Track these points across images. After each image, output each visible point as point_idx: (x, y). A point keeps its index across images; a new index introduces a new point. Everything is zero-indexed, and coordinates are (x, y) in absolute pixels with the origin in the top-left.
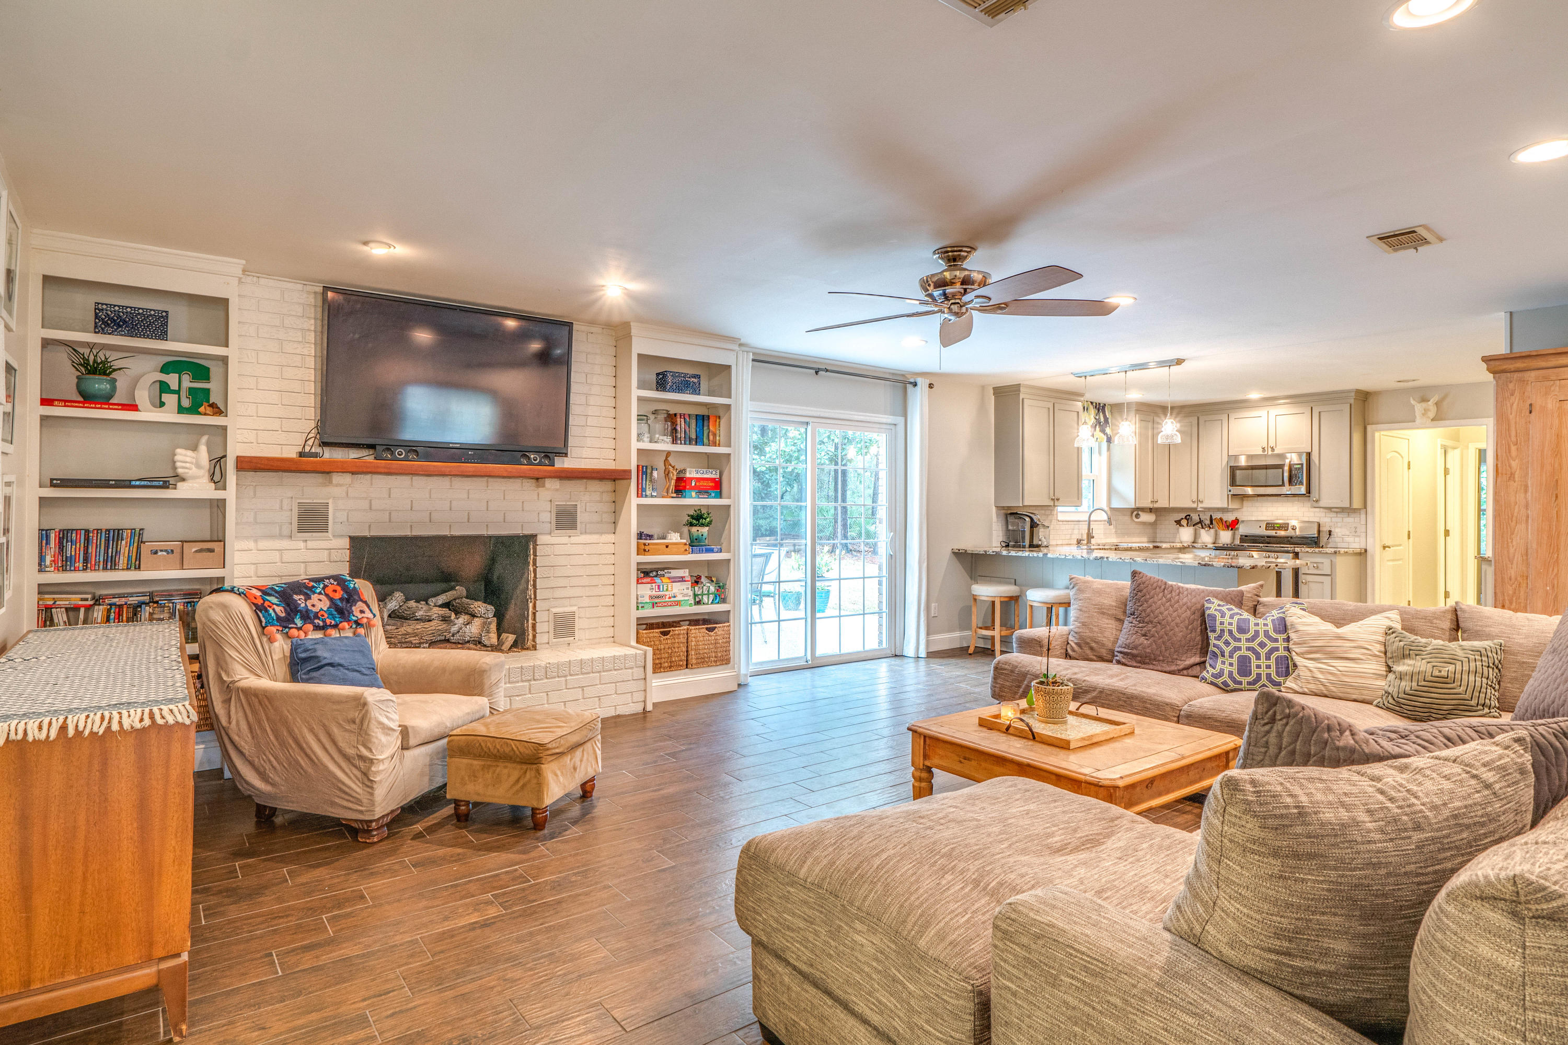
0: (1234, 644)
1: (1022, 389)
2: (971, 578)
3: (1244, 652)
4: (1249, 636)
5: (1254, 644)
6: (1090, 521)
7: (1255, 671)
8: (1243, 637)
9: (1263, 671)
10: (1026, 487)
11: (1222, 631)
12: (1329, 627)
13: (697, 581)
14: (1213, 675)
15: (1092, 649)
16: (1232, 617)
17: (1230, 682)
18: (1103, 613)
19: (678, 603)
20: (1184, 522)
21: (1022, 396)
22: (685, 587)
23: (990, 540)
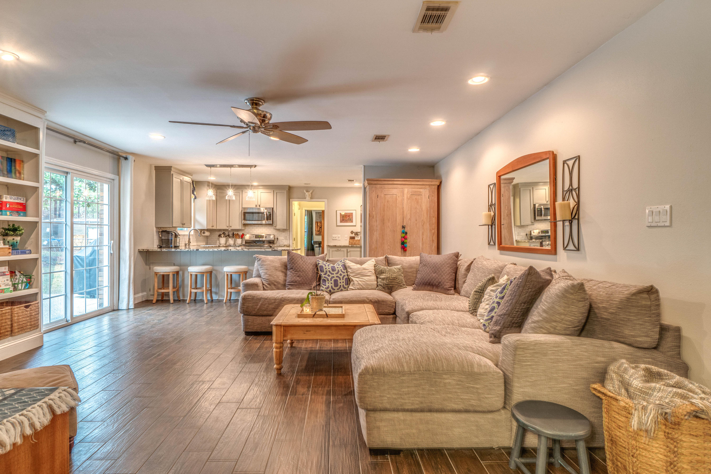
0: (331, 276)
1: (172, 169)
2: (146, 264)
3: (335, 278)
4: (336, 272)
6: (189, 235)
7: (339, 284)
8: (334, 273)
9: (342, 284)
10: (174, 217)
14: (326, 288)
15: (275, 285)
17: (332, 290)
18: (277, 270)
19: (2, 291)
20: (222, 236)
21: (172, 172)
22: (5, 279)
23: (153, 244)
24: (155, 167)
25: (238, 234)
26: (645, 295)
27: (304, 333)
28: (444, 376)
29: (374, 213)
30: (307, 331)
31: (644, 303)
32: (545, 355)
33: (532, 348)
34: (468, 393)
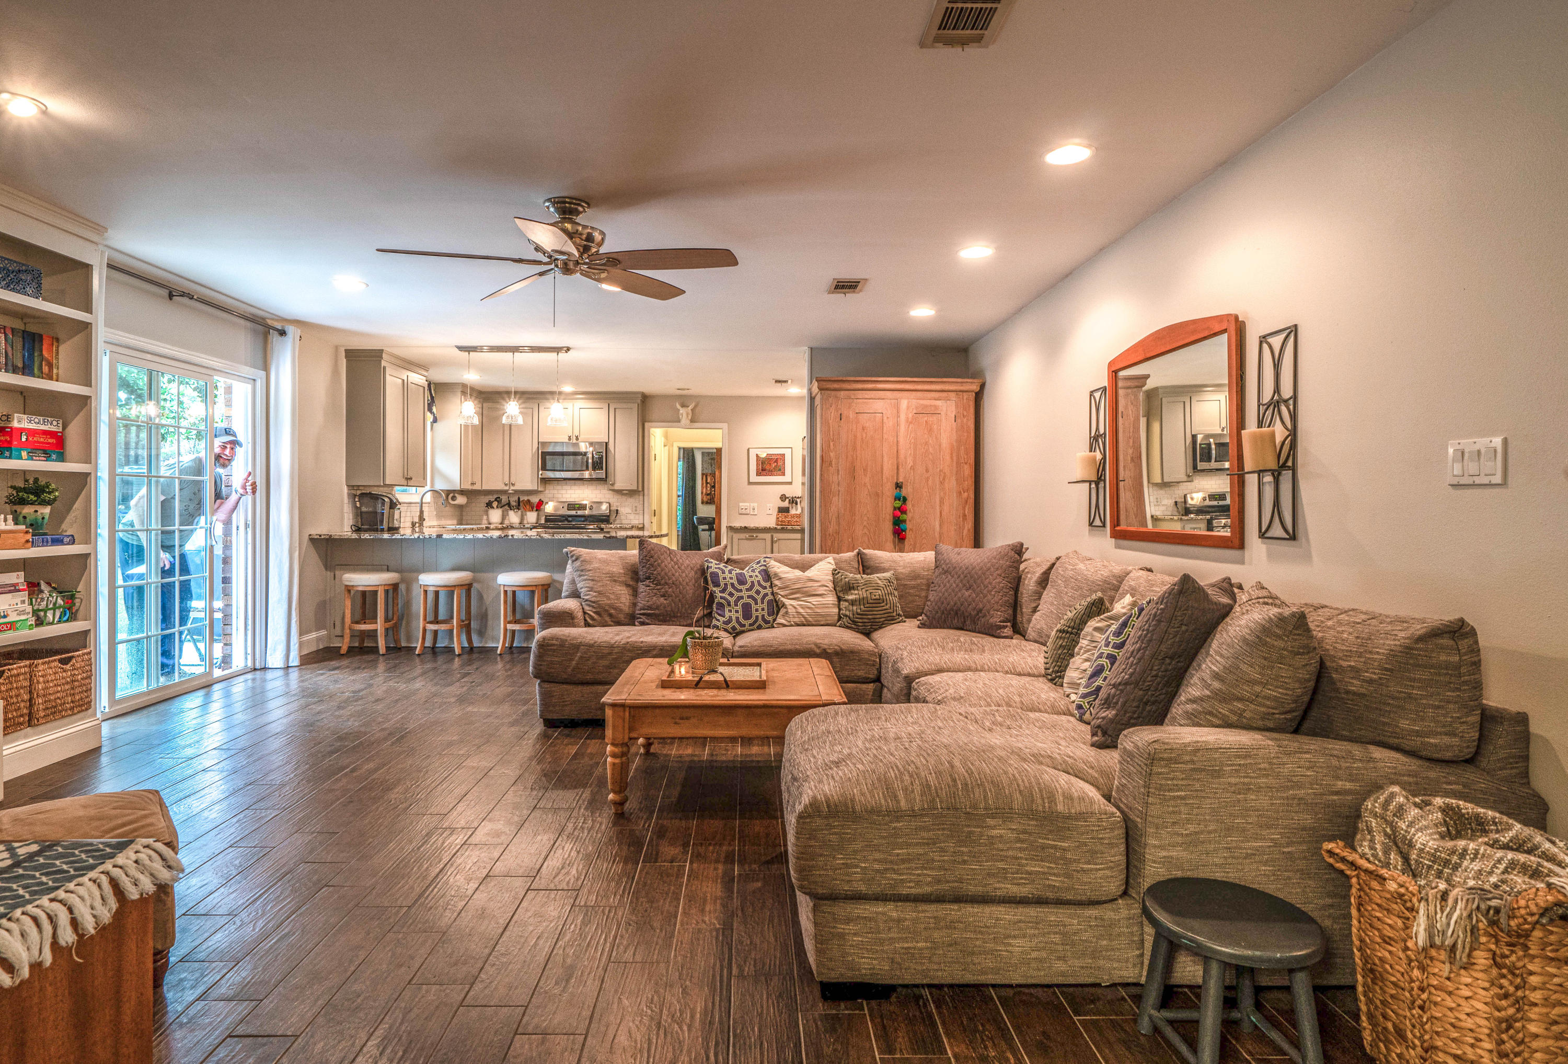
0: (737, 594)
1: (384, 356)
3: (746, 600)
4: (747, 586)
5: (752, 593)
7: (754, 614)
8: (743, 587)
9: (760, 613)
10: (388, 463)
11: (726, 584)
12: (798, 573)
13: (33, 587)
14: (724, 623)
15: (611, 615)
16: (730, 572)
17: (737, 626)
19: (12, 626)
20: (495, 504)
21: (383, 363)
22: (18, 600)
23: (342, 525)
24: (346, 351)
25: (529, 501)
26: (1445, 641)
27: (676, 723)
28: (990, 822)
29: (832, 454)
30: (682, 718)
31: (1443, 658)
32: (1217, 774)
33: (1187, 758)
34: (1042, 861)
